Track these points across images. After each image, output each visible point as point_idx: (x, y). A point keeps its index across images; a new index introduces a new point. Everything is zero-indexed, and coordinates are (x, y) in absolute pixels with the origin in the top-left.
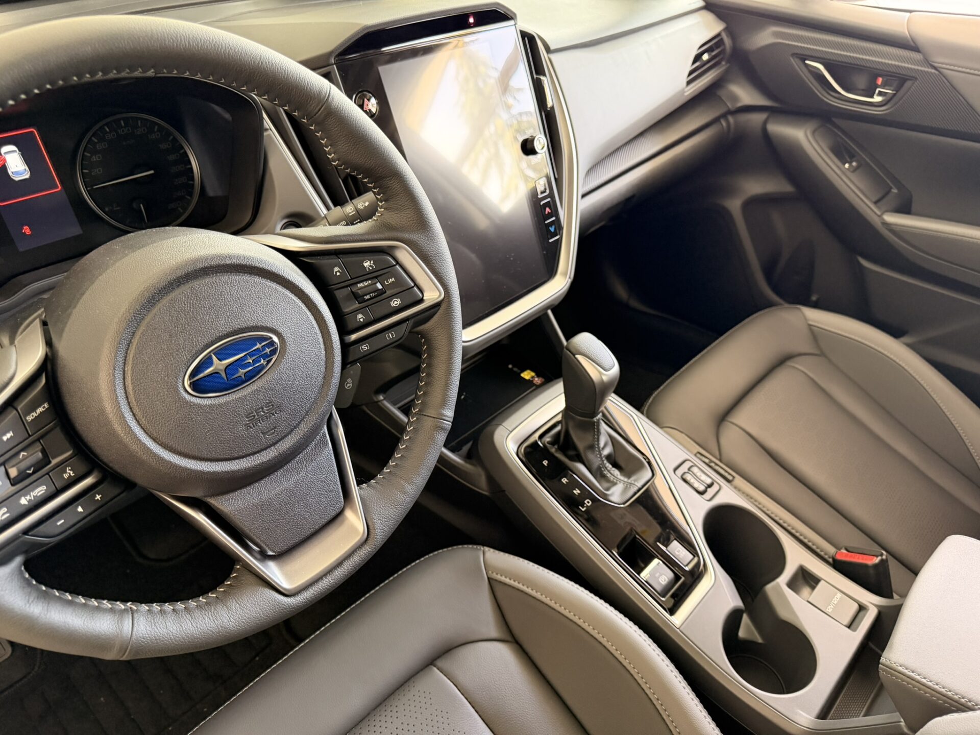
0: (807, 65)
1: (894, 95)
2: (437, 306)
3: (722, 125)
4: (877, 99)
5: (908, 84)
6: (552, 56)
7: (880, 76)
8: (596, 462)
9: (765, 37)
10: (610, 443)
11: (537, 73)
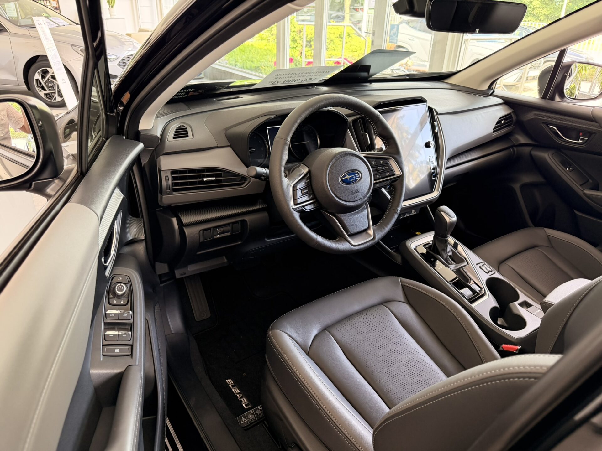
0: (548, 127)
1: (587, 140)
2: (399, 177)
3: (511, 150)
4: (580, 141)
5: (593, 135)
6: (439, 116)
7: (581, 132)
8: (445, 256)
9: (531, 116)
10: (451, 251)
11: (432, 121)
